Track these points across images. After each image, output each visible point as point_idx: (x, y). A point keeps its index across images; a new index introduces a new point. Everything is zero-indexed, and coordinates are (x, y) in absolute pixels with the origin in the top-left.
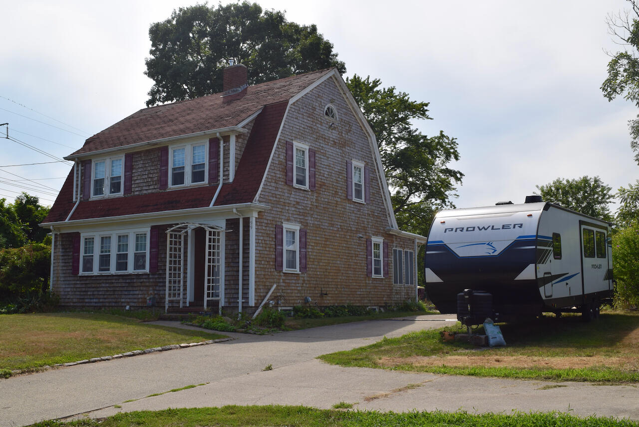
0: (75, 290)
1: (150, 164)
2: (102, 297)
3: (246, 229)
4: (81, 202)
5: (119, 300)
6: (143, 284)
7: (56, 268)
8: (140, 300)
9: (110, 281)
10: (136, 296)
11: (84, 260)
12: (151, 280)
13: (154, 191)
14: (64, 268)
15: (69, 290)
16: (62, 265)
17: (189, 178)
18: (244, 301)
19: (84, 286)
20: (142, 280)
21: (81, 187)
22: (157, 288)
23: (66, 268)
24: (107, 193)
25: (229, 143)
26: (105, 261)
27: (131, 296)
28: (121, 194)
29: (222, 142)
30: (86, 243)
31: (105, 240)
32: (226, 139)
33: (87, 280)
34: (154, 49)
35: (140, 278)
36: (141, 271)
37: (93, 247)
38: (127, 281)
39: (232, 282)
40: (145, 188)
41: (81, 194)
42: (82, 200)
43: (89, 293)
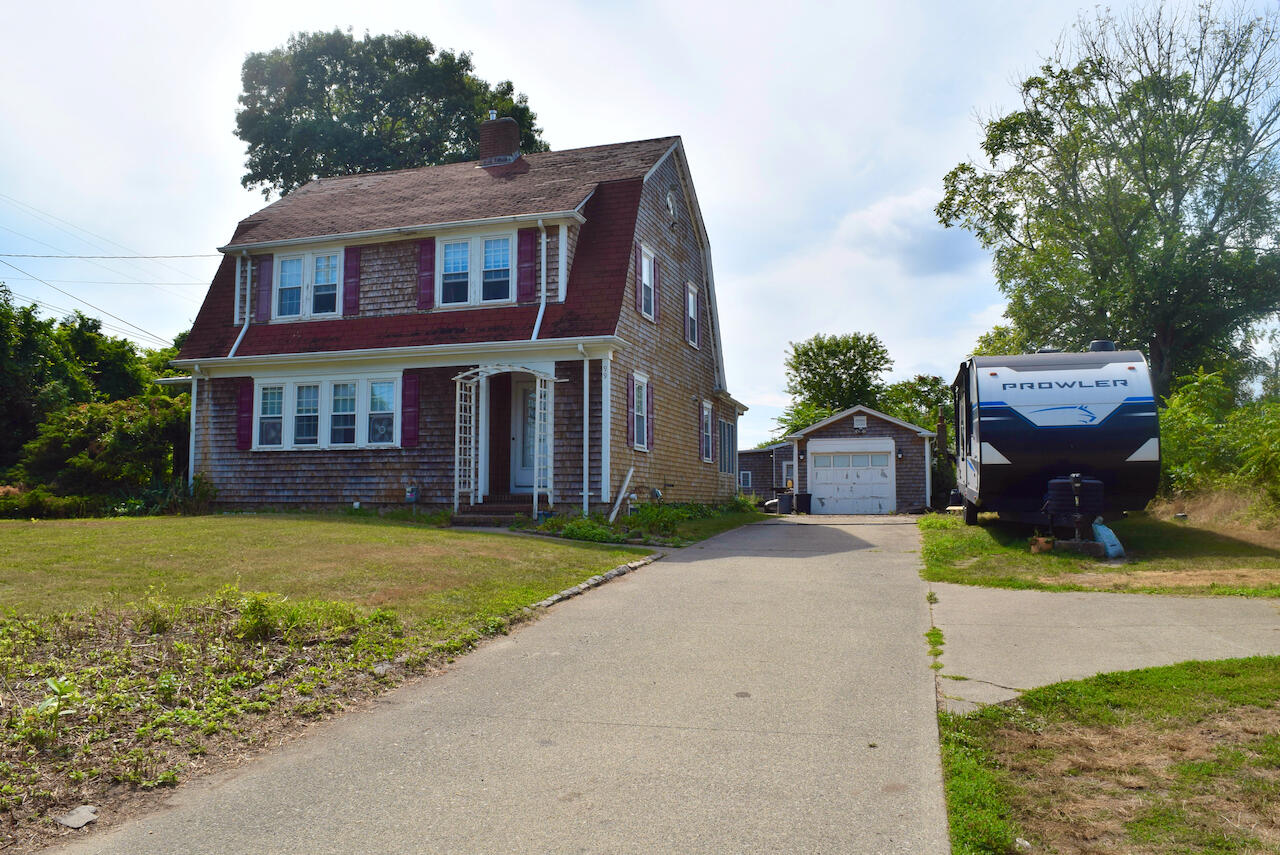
0: (243, 475)
1: (397, 266)
2: (301, 487)
3: (595, 379)
4: (251, 326)
5: (339, 493)
6: (388, 466)
7: (201, 438)
8: (383, 493)
9: (317, 461)
10: (373, 487)
11: (262, 424)
12: (405, 460)
13: (405, 311)
14: (219, 438)
15: (231, 475)
16: (214, 432)
17: (478, 293)
18: (591, 494)
19: (263, 469)
20: (386, 460)
21: (251, 301)
22: (418, 473)
23: (223, 438)
24: (307, 312)
25: (558, 238)
26: (307, 426)
27: (363, 487)
28: (338, 314)
29: (544, 236)
30: (265, 396)
31: (306, 392)
32: (552, 231)
33: (268, 459)
34: (245, 94)
35: (382, 457)
36: (383, 445)
37: (281, 403)
38: (355, 461)
39: (568, 464)
40: (387, 306)
41: (251, 313)
42: (254, 322)
43: (274, 481)
